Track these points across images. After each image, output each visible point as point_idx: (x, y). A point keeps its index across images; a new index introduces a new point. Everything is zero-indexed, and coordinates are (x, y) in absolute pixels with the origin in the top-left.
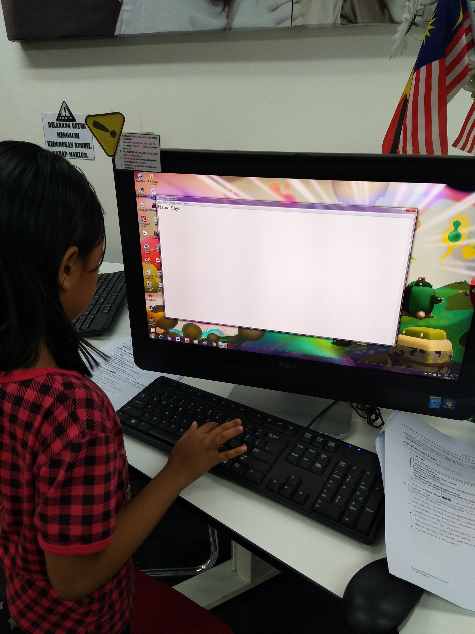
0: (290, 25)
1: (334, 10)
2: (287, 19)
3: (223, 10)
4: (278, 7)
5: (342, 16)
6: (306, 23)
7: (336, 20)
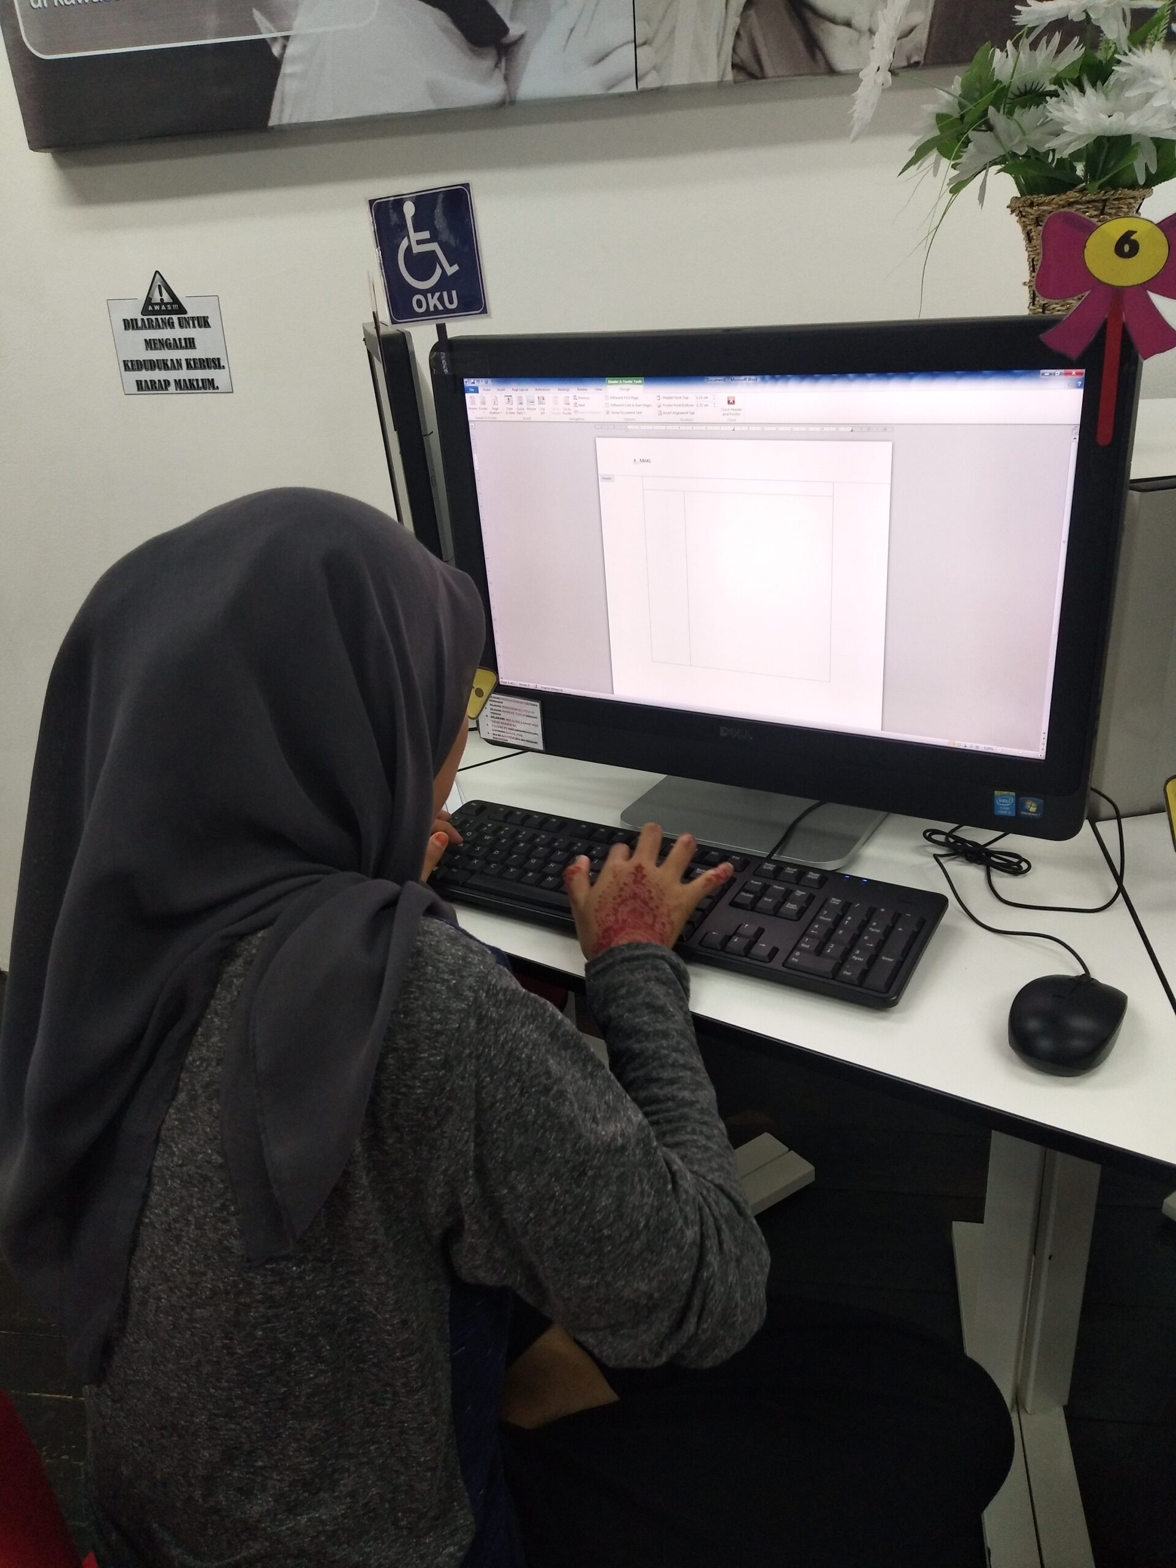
0: (634, 89)
1: (719, 56)
2: (627, 77)
3: (497, 65)
4: (607, 55)
5: (734, 66)
6: (666, 84)
7: (723, 75)
